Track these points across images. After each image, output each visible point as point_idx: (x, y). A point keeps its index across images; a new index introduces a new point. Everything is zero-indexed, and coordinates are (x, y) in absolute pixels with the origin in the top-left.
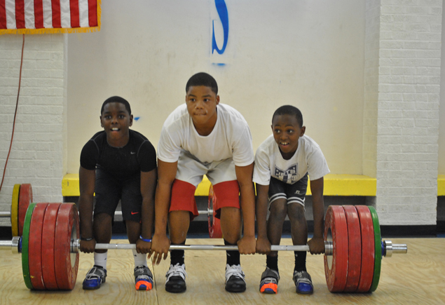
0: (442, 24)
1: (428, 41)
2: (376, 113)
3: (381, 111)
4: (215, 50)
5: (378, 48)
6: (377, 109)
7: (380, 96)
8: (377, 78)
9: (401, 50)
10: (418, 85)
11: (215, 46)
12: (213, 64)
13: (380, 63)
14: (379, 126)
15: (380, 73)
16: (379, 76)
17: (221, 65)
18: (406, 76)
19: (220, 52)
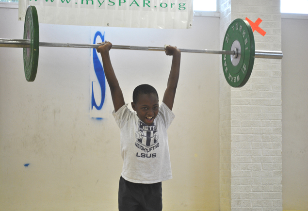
0: (282, 84)
1: (271, 99)
2: (230, 159)
3: (233, 157)
4: (94, 107)
5: (230, 105)
6: (230, 155)
7: (233, 145)
8: (230, 129)
9: (249, 106)
10: (264, 135)
11: (94, 103)
12: (93, 118)
13: (231, 117)
14: (232, 170)
15: (231, 125)
16: (231, 128)
17: (99, 119)
18: (253, 127)
19: (99, 108)
